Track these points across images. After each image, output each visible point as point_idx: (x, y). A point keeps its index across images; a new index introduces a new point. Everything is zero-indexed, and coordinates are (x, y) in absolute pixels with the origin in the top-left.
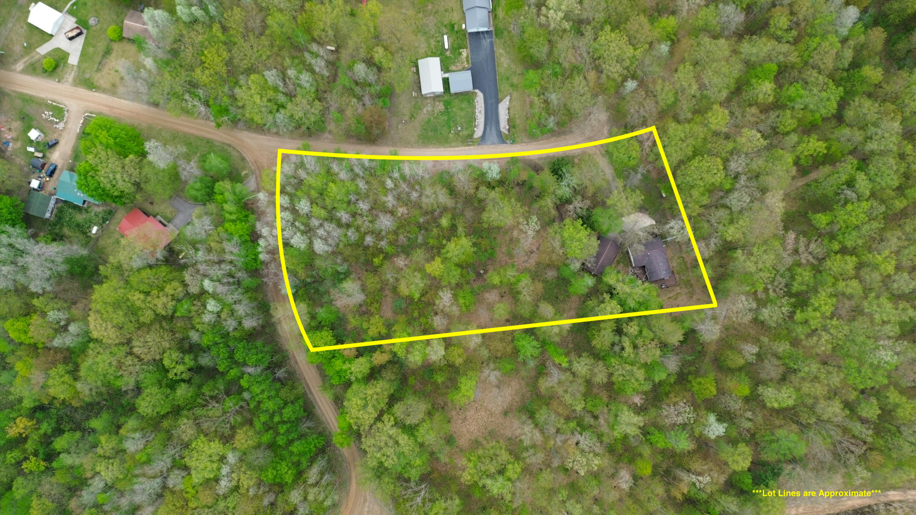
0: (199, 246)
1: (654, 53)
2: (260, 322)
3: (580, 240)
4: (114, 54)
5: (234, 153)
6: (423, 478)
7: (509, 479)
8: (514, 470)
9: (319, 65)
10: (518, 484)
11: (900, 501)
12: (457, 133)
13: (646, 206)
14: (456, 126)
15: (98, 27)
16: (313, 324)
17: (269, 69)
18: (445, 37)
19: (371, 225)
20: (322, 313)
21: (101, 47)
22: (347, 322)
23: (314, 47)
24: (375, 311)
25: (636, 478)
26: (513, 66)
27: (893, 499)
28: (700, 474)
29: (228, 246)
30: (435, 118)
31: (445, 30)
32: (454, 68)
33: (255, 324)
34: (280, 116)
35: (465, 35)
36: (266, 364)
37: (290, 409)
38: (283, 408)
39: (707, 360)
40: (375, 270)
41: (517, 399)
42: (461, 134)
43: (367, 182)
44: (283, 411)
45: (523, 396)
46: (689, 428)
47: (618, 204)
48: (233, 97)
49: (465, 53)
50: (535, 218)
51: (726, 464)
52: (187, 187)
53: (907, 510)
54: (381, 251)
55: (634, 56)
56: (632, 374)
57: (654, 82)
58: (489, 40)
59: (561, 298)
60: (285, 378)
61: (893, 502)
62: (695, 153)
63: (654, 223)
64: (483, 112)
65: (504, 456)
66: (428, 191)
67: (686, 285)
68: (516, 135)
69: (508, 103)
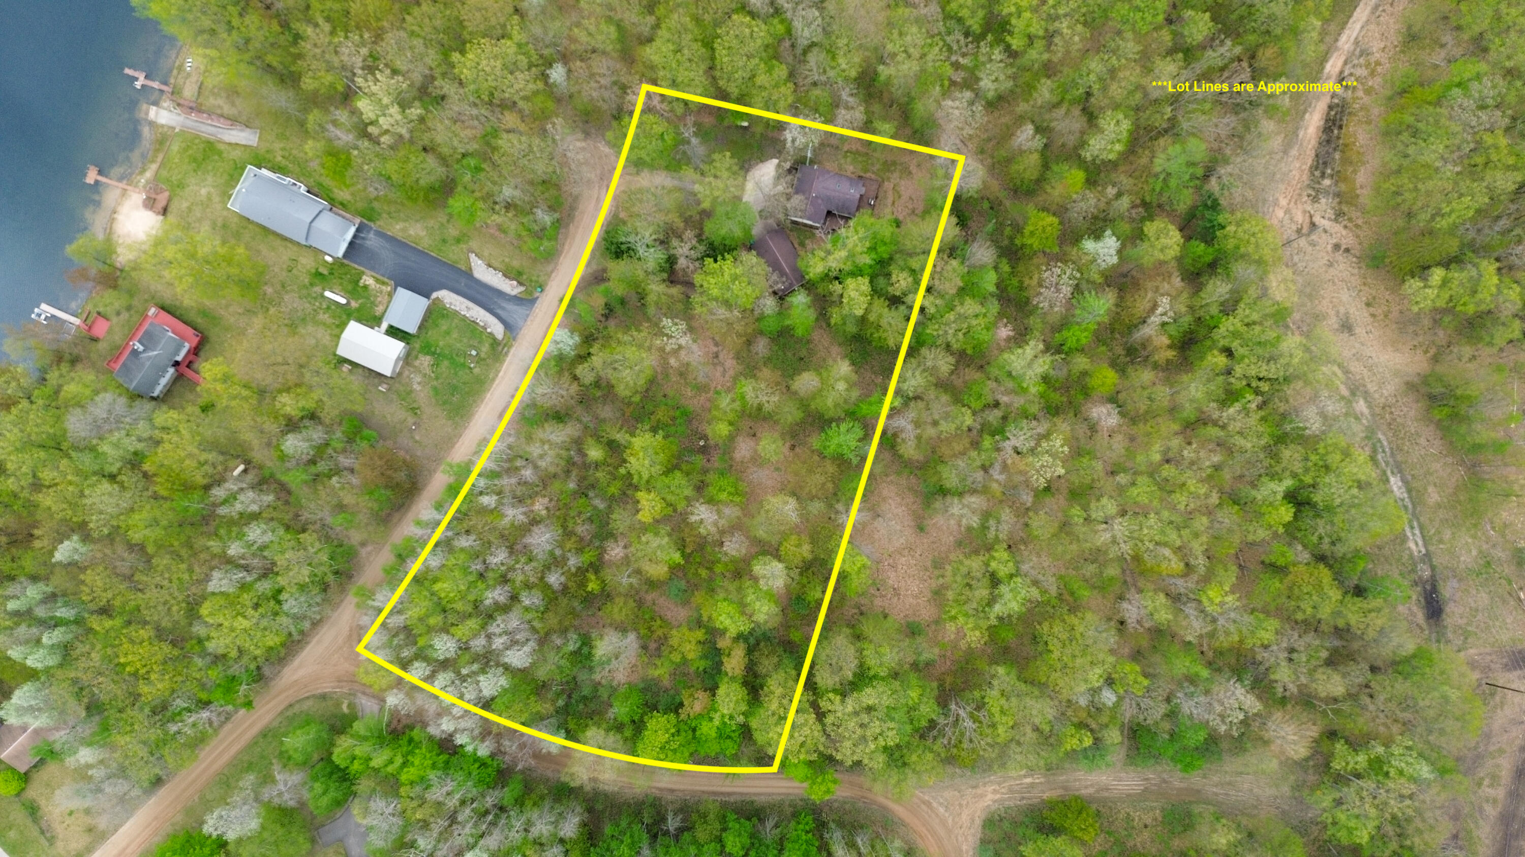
0: (409, 837)
1: (531, 14)
2: (578, 809)
3: (735, 278)
4: (42, 802)
5: (307, 705)
6: (943, 701)
7: (1011, 576)
8: (1001, 562)
9: (249, 501)
10: (1025, 567)
11: (1345, 63)
12: (479, 360)
13: (747, 158)
14: (466, 355)
16: (628, 733)
17: (207, 578)
18: (328, 294)
19: (534, 564)
20: (620, 710)
21: (18, 816)
22: (656, 681)
23: (219, 493)
24: (665, 630)
25: (1113, 399)
26: (431, 223)
27: (1337, 70)
28: (1155, 306)
29: (436, 794)
30: (437, 378)
31: (318, 289)
32: (379, 309)
33: (576, 820)
34: (291, 604)
35: (342, 265)
36: (645, 836)
37: (731, 838)
38: (723, 846)
39: (1008, 203)
40: (606, 595)
41: (910, 499)
42: (483, 355)
43: (468, 532)
44: (727, 850)
45: (910, 489)
46: (1084, 285)
47: (716, 193)
48: (219, 659)
49: (368, 280)
50: (666, 322)
51: (1162, 263)
52: (311, 806)
53: (1362, 60)
54: (581, 572)
55: (519, 45)
56: (962, 317)
57: (573, 40)
58: (371, 235)
59: (803, 353)
60: (683, 821)
61: (1341, 72)
62: (708, 44)
63: (775, 161)
64: (471, 304)
65: (975, 564)
66: (535, 450)
67: (889, 171)
68: (534, 278)
69: (480, 262)
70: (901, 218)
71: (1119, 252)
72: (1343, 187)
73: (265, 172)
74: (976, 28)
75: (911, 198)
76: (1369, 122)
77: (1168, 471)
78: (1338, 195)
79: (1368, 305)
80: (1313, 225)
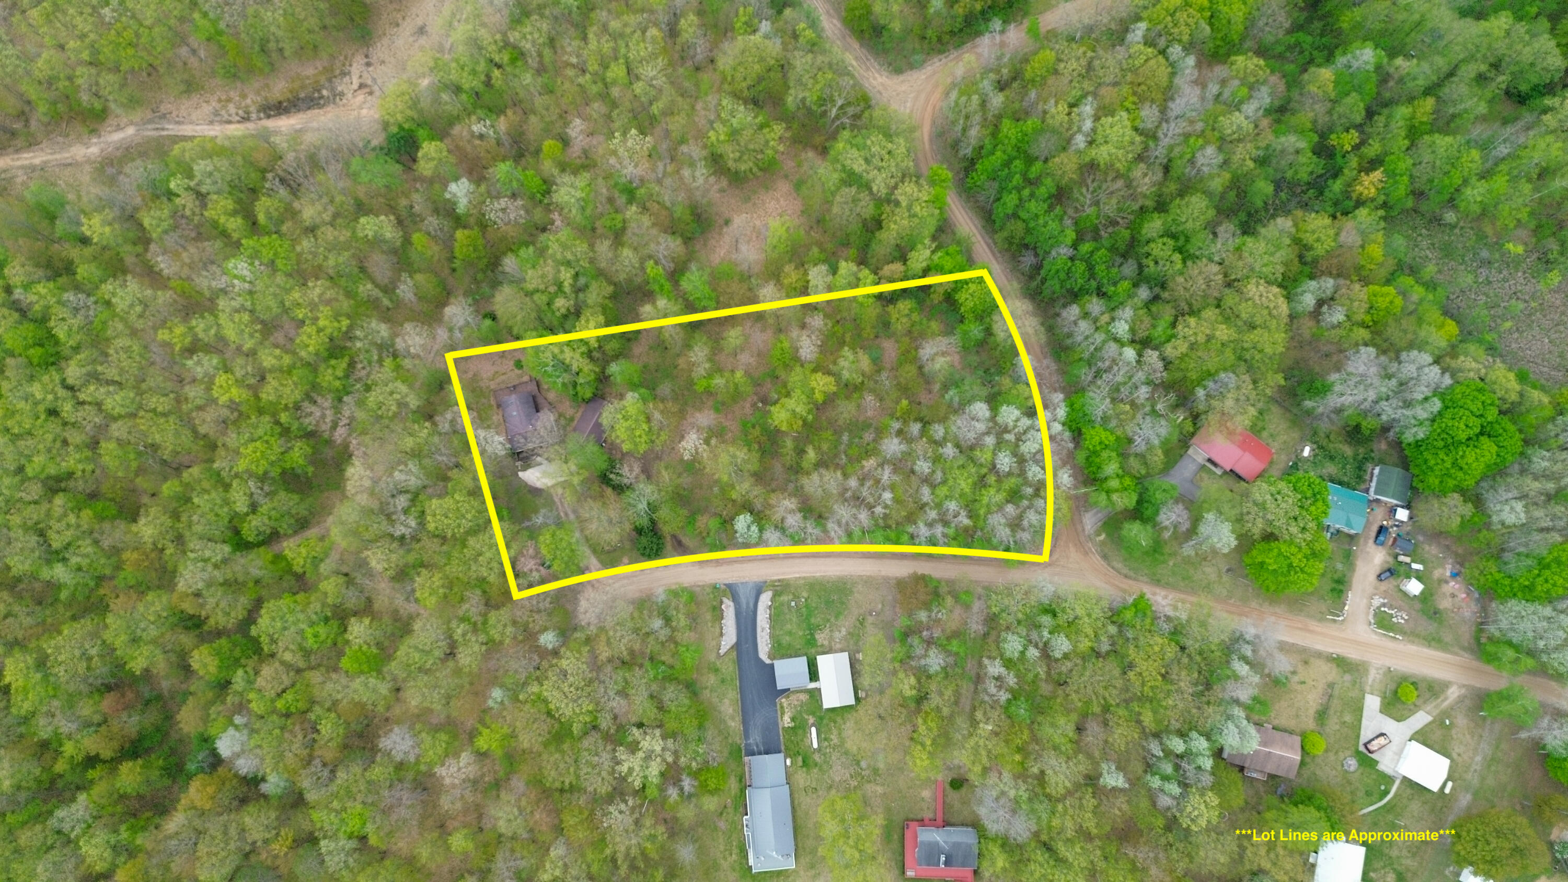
2: (1057, 316)
4: (1312, 712)
5: (1119, 565)
7: (723, 122)
10: (713, 117)
11: (230, 122)
12: (796, 597)
13: (529, 496)
14: (798, 609)
15: (1341, 755)
16: (985, 316)
18: (815, 745)
19: (913, 448)
21: (1333, 724)
26: (715, 700)
27: (238, 126)
28: (481, 137)
29: (1106, 407)
30: (829, 620)
31: (817, 757)
32: (804, 697)
33: (1064, 312)
35: (787, 749)
41: (713, 242)
42: (791, 597)
45: (705, 245)
46: (493, 192)
48: (1118, 622)
49: (786, 721)
51: (450, 149)
58: (751, 741)
61: (238, 122)
63: (521, 474)
64: (759, 630)
68: (711, 596)
69: (723, 643)
71: (456, 179)
72: (323, 79)
73: (751, 862)
74: (346, 360)
76: (267, 85)
77: (593, 66)
78: (330, 80)
79: (398, 25)
80: (361, 86)
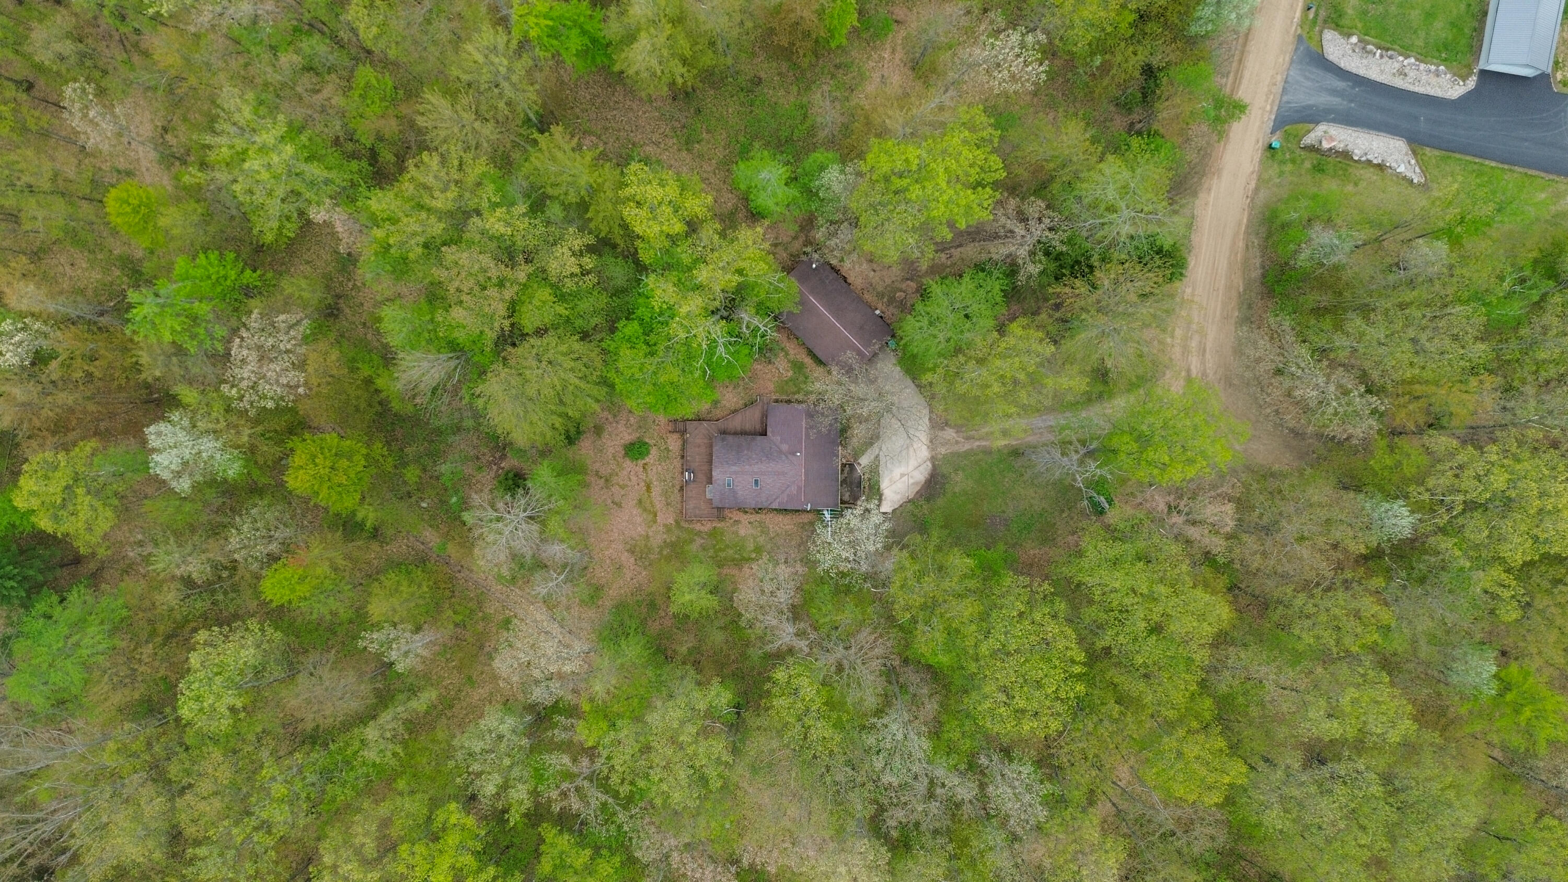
57: (1385, 597)
62: (1097, 657)
63: (889, 505)
67: (673, 545)
68: (1289, 167)
69: (1402, 169)
70: (628, 463)
71: (146, 452)
74: (549, 832)
75: (619, 505)
